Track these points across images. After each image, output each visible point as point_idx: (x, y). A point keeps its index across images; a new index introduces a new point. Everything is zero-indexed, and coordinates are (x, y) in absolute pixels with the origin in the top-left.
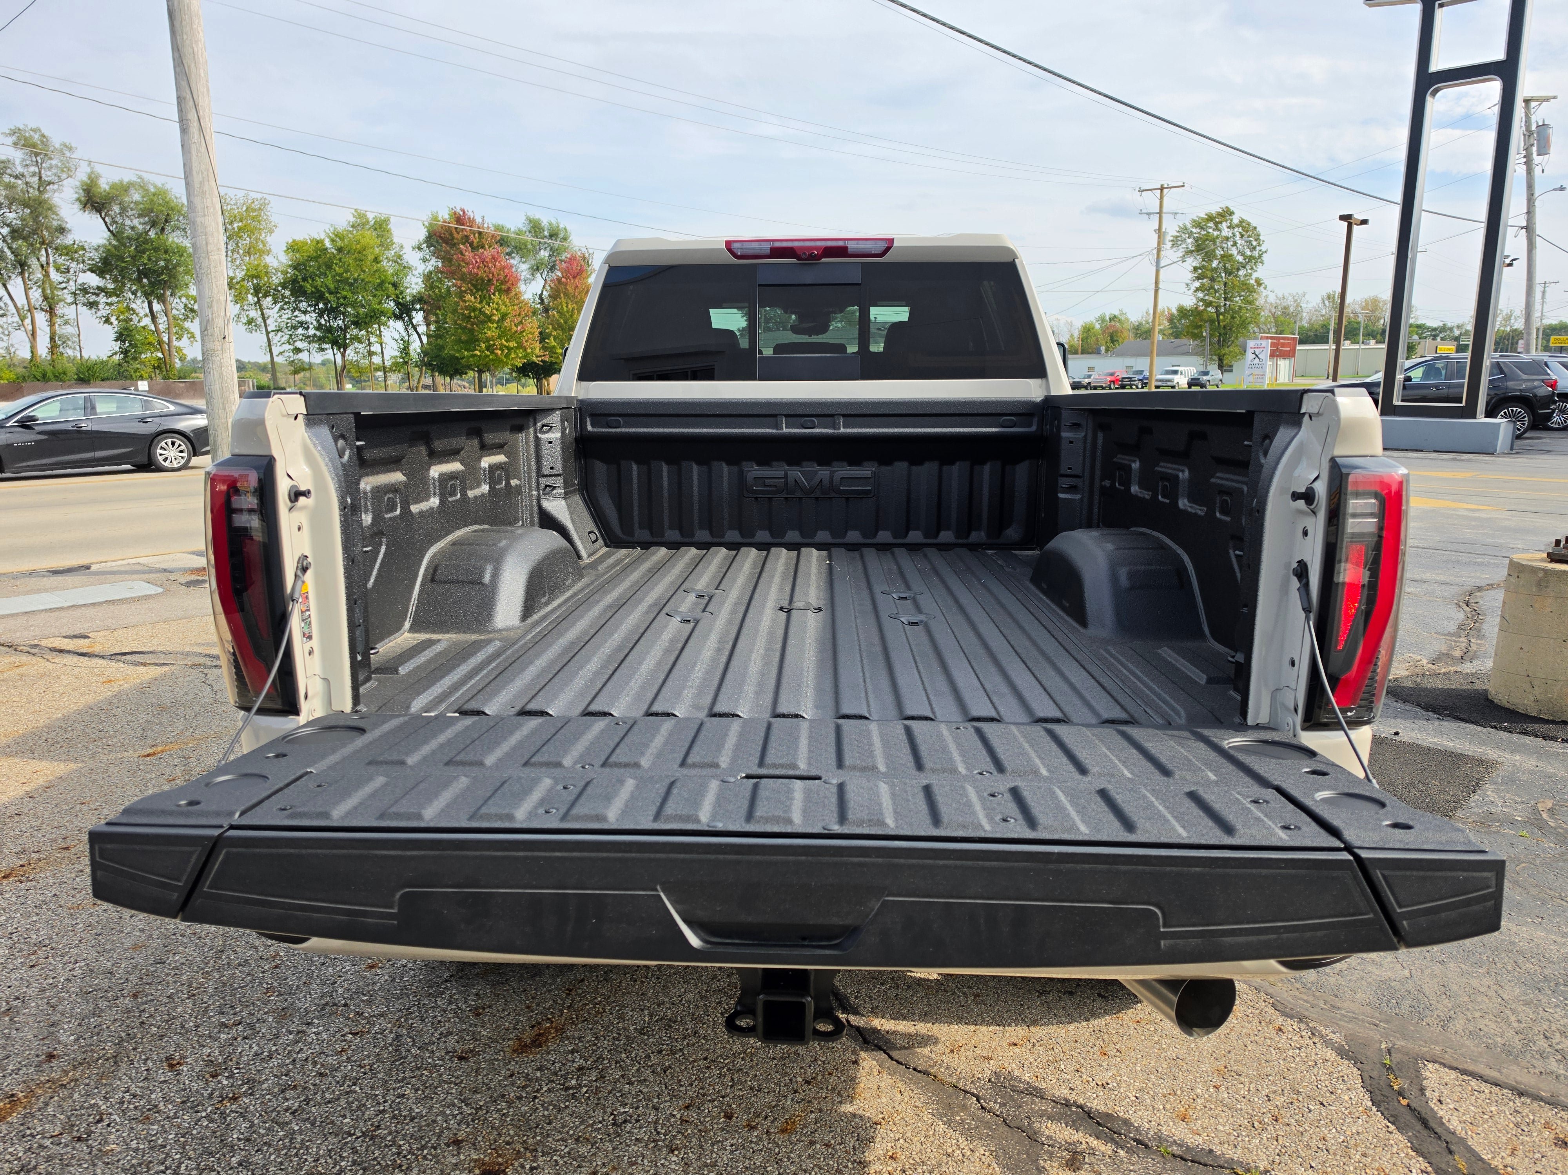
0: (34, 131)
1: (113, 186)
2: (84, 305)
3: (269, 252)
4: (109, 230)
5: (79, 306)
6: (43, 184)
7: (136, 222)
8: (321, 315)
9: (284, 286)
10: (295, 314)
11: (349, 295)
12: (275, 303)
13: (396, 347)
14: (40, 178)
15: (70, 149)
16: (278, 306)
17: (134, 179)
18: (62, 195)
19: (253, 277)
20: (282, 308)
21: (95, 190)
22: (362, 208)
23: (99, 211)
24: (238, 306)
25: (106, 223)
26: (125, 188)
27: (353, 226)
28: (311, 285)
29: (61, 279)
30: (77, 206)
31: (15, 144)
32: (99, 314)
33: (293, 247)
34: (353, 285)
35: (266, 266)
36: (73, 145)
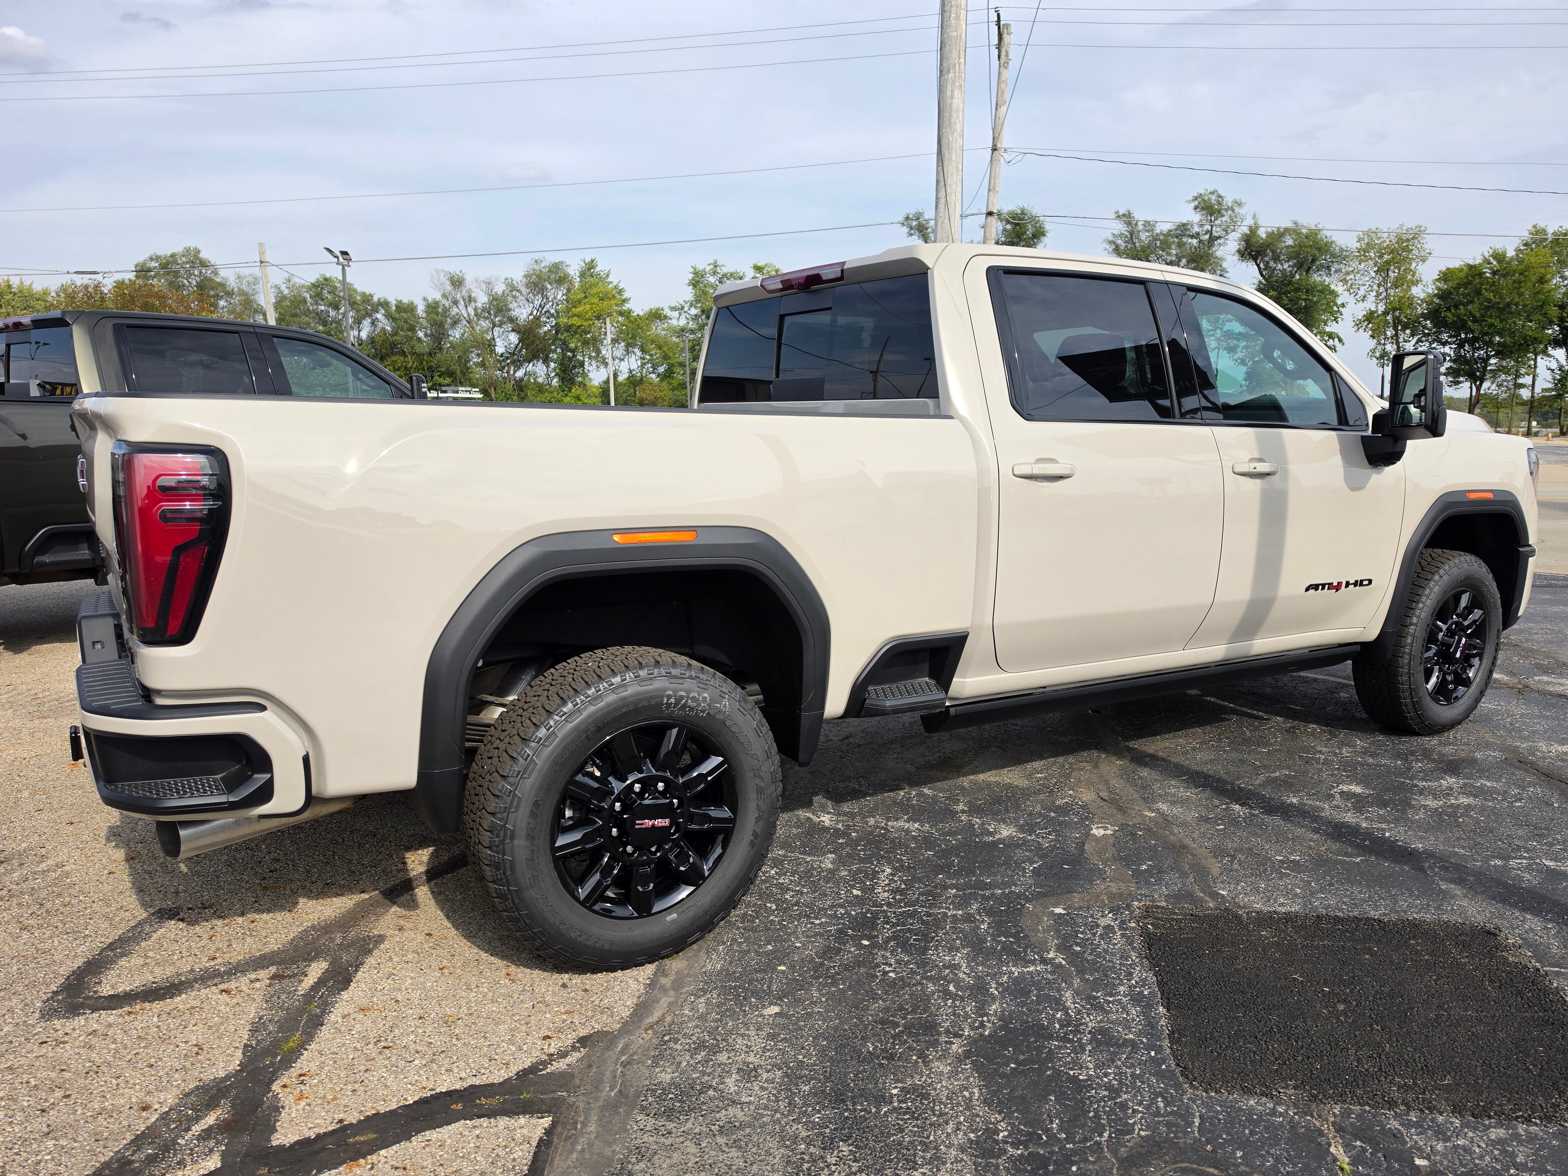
0: (1212, 193)
1: (1270, 235)
2: (1226, 349)
3: (1416, 283)
4: (1262, 275)
5: (1221, 351)
6: (1213, 239)
7: (1286, 266)
8: (1461, 346)
9: (1425, 317)
10: (1433, 346)
11: (1496, 322)
12: (1413, 335)
13: (1550, 378)
14: (1211, 234)
15: (1240, 204)
16: (1416, 338)
17: (1290, 225)
18: (1226, 248)
19: (1394, 310)
20: (1419, 341)
21: (1253, 240)
22: (1542, 225)
23: (1255, 259)
24: (1375, 341)
25: (1259, 268)
26: (1280, 234)
27: (1525, 245)
28: (1454, 315)
29: (1210, 328)
30: (1237, 257)
31: (1196, 208)
32: (1236, 357)
33: (1446, 276)
34: (1504, 310)
35: (1411, 298)
36: (1243, 201)
